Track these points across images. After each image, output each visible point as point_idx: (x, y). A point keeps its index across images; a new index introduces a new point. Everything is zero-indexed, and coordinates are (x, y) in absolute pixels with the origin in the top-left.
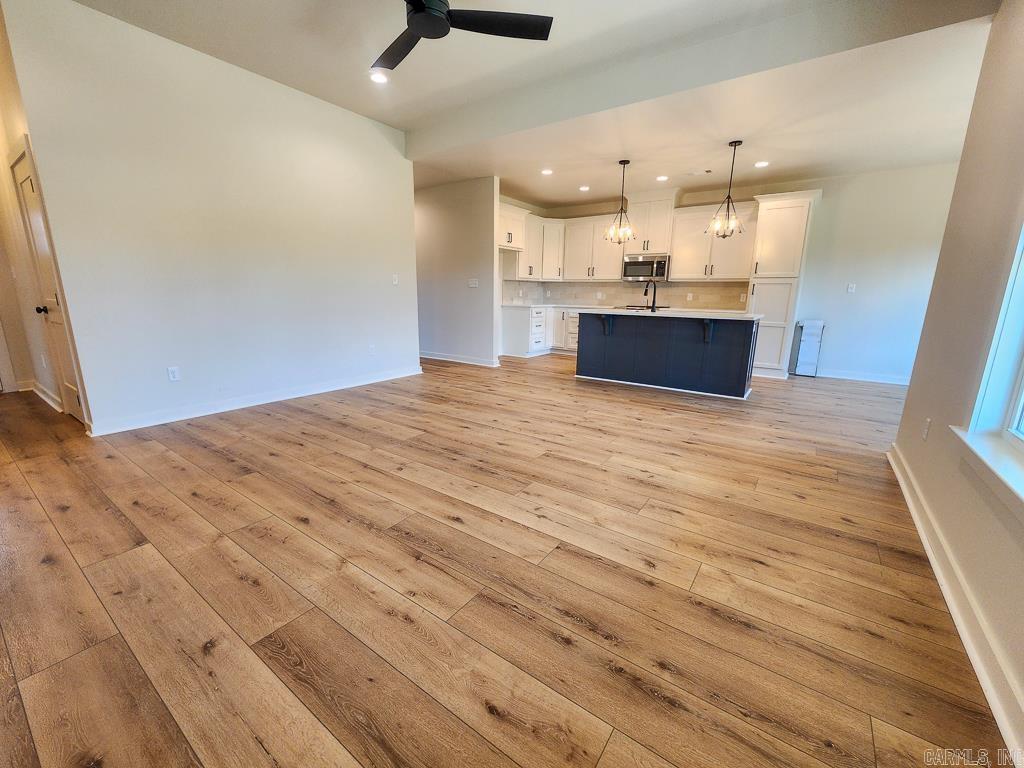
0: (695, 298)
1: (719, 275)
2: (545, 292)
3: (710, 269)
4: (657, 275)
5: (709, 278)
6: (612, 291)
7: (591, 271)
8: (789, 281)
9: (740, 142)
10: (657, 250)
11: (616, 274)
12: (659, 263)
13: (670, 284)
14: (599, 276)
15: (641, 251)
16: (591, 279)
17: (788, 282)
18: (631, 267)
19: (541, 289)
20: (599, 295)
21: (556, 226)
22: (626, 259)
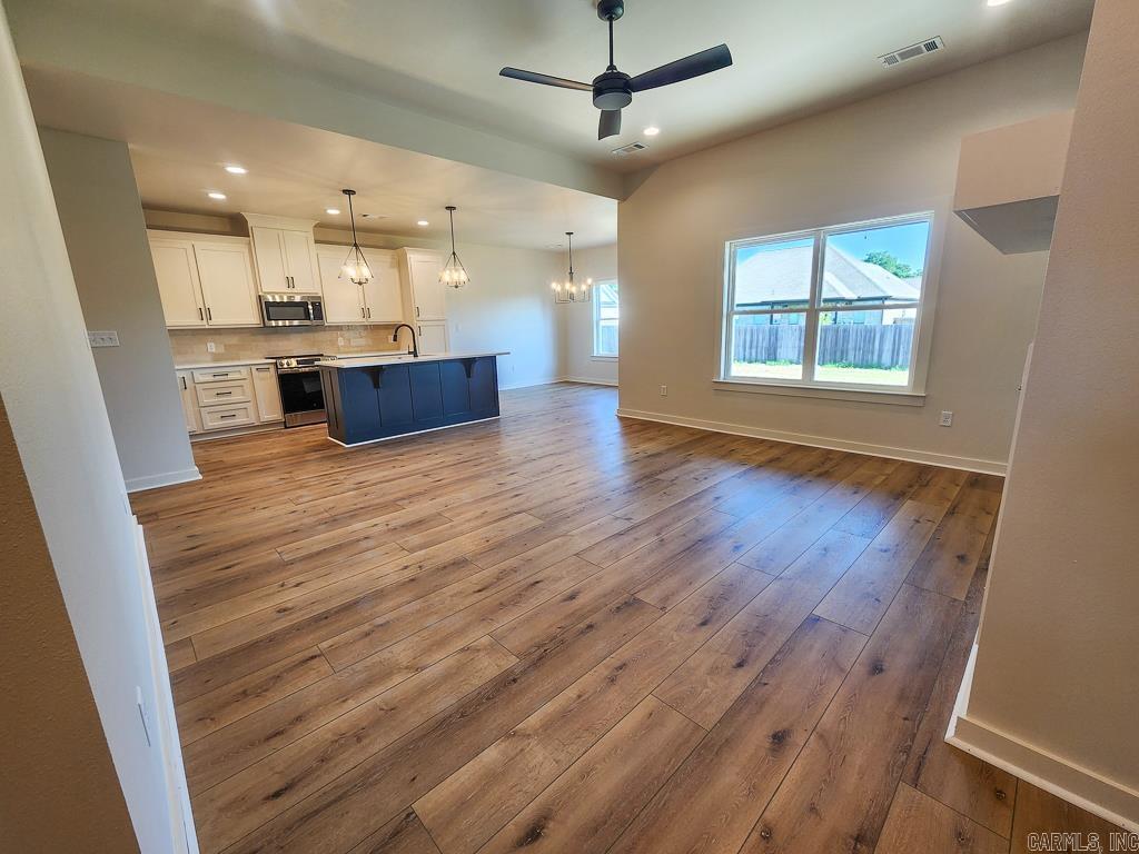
1: (376, 318)
3: (367, 313)
5: (365, 322)
7: (205, 313)
8: (442, 323)
9: (454, 208)
11: (252, 318)
13: (323, 328)
14: (219, 320)
15: (285, 289)
16: (204, 324)
18: (273, 309)
20: (212, 347)
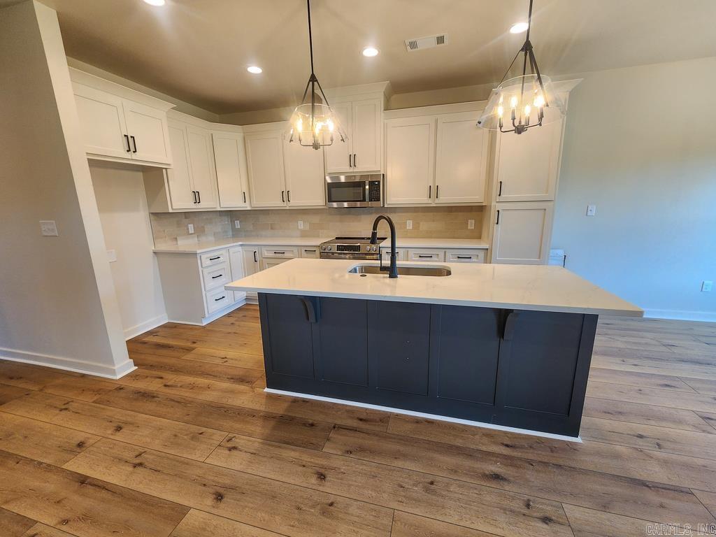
0: (416, 226)
1: (445, 199)
2: (232, 222)
3: (434, 191)
4: (371, 200)
5: (433, 203)
6: (316, 219)
7: (286, 196)
8: (542, 205)
10: (366, 166)
11: (317, 198)
12: (371, 183)
13: (385, 210)
14: (296, 202)
15: (347, 169)
16: (286, 206)
17: (542, 207)
18: (334, 190)
19: (226, 221)
20: (301, 225)
21: (229, 136)
22: (329, 181)
